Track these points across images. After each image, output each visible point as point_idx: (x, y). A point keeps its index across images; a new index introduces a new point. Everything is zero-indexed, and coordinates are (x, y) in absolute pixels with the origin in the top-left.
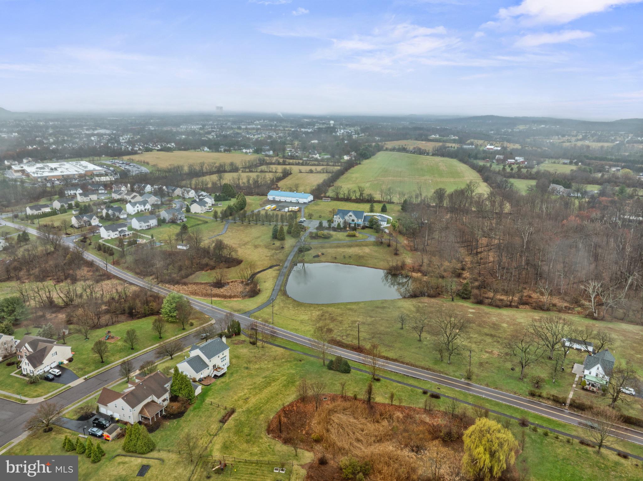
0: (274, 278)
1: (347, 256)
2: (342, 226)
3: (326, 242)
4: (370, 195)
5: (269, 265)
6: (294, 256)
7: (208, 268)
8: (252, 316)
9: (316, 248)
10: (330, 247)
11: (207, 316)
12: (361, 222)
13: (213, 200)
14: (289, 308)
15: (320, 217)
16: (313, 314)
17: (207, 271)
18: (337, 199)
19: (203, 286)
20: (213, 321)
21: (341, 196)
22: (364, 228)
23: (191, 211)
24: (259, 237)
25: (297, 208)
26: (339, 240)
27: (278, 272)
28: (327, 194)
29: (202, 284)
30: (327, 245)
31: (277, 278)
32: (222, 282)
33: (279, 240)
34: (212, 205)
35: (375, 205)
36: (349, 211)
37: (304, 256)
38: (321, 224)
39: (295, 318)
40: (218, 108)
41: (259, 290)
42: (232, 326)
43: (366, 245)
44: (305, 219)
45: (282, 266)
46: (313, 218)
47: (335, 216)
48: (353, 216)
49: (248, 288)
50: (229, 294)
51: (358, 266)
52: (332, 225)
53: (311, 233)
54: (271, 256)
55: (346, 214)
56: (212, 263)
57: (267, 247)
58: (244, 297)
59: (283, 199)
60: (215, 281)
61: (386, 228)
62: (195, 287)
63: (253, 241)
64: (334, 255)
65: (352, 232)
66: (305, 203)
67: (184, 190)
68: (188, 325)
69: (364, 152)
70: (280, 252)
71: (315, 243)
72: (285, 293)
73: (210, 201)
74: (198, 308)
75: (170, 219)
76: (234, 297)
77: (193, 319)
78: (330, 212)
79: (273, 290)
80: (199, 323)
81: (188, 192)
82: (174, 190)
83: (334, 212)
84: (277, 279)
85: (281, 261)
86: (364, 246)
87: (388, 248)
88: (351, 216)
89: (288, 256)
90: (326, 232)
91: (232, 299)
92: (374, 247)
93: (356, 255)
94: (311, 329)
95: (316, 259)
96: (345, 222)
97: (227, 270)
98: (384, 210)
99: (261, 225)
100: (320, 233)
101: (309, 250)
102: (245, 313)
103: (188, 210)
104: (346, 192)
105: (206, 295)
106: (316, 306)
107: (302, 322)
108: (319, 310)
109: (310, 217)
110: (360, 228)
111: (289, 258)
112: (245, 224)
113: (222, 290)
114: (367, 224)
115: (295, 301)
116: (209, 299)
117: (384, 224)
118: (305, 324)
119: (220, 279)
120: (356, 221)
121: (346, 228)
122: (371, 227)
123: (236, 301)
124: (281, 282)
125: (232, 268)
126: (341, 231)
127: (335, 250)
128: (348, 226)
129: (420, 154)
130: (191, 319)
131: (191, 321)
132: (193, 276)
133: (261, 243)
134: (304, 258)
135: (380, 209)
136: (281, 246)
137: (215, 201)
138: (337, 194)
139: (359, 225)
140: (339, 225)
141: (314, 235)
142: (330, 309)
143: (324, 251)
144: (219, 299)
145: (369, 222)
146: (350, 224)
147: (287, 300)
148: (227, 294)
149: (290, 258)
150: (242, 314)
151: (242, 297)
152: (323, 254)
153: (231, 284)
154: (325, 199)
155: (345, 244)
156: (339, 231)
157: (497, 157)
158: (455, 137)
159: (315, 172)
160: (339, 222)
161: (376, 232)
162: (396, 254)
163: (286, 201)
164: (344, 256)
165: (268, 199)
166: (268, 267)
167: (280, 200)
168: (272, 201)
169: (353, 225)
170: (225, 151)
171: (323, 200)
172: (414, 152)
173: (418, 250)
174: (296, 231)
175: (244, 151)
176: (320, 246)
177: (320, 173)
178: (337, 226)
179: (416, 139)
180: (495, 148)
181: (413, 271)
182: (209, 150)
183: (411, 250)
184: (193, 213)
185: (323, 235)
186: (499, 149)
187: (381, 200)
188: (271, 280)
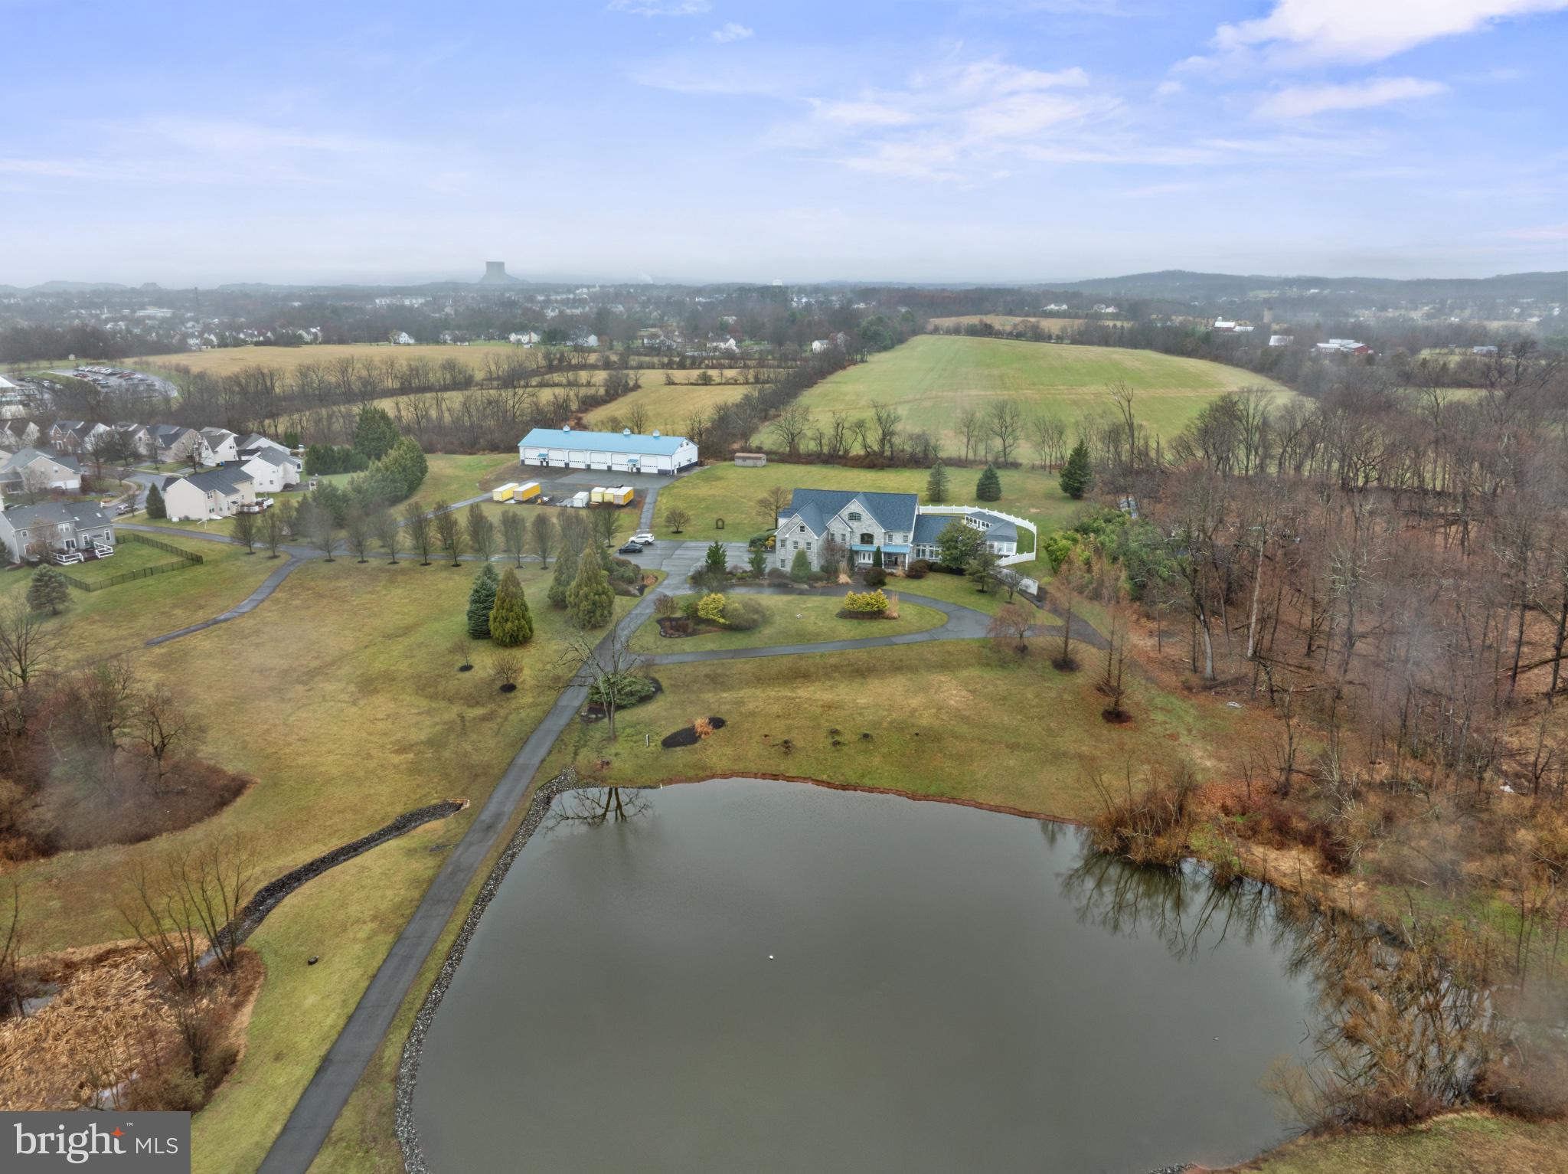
1: (847, 737)
2: (815, 565)
3: (734, 654)
4: (921, 439)
5: (399, 809)
6: (558, 744)
9: (683, 687)
10: (760, 680)
12: (902, 543)
15: (720, 525)
18: (792, 456)
21: (808, 446)
22: (917, 572)
23: (170, 512)
24: (405, 632)
25: (625, 490)
26: (802, 637)
28: (754, 441)
30: (739, 666)
31: (405, 917)
33: (500, 643)
35: (950, 473)
36: (847, 497)
37: (611, 739)
38: (716, 558)
40: (491, 265)
43: (946, 665)
44: (650, 537)
45: (476, 812)
46: (687, 529)
47: (782, 521)
48: (866, 515)
52: (771, 562)
53: (664, 603)
54: (430, 743)
55: (835, 510)
57: (426, 686)
59: (582, 460)
61: (1021, 569)
63: (366, 654)
64: (779, 731)
65: (867, 597)
66: (663, 474)
69: (873, 328)
70: (488, 719)
71: (680, 656)
78: (763, 503)
83: (779, 506)
84: (397, 938)
85: (475, 777)
86: (932, 668)
87: (1062, 682)
88: (854, 517)
89: (522, 741)
90: (737, 598)
92: (988, 674)
93: (900, 727)
95: (680, 756)
96: (830, 548)
98: (987, 493)
99: (446, 568)
100: (711, 601)
101: (642, 699)
103: (156, 510)
104: (829, 431)
109: (676, 525)
110: (899, 571)
111: (522, 761)
112: (374, 562)
114: (933, 552)
117: (1009, 555)
120: (879, 541)
121: (837, 573)
122: (953, 569)
126: (813, 591)
127: (786, 693)
128: (843, 565)
129: (1037, 340)
133: (403, 666)
134: (610, 752)
135: (973, 489)
136: (502, 680)
138: (793, 438)
139: (894, 559)
140: (801, 560)
141: (678, 614)
143: (722, 701)
145: (942, 542)
146: (853, 554)
149: (532, 756)
152: (717, 723)
153: (81, 980)
154: (744, 459)
155: (833, 661)
156: (802, 593)
157: (1273, 341)
158: (1110, 310)
159: (718, 380)
160: (802, 546)
161: (981, 591)
162: (1116, 716)
163: (588, 468)
164: (834, 732)
165: (523, 461)
166: (389, 822)
167: (567, 464)
168: (535, 467)
169: (867, 561)
170: (455, 340)
171: (738, 462)
172: (1019, 336)
173: (1224, 684)
174: (586, 596)
175: (513, 337)
176: (707, 676)
177: (736, 383)
178: (793, 568)
179: (1010, 313)
180: (1238, 329)
181: (1252, 833)
182: (412, 341)
183: (1189, 689)
184: (175, 519)
185: (723, 612)
186: (1250, 329)
187: (971, 456)
188: (358, 946)
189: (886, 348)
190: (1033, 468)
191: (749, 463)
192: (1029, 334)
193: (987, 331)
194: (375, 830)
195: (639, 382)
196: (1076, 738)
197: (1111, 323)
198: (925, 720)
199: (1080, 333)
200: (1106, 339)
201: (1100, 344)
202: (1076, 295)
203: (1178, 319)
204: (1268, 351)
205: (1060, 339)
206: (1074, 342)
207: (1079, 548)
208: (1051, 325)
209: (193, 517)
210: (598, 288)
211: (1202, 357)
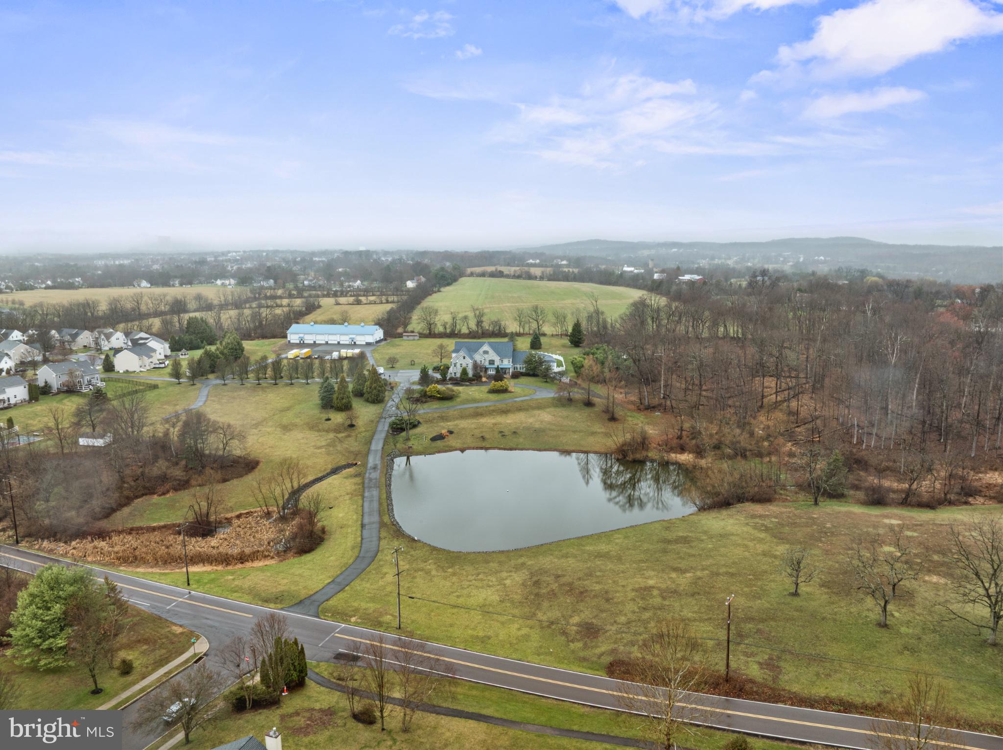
0: (352, 494)
1: (507, 433)
2: (470, 373)
3: (448, 408)
4: (497, 323)
5: (330, 467)
6: (386, 442)
7: (167, 486)
8: (325, 611)
9: (429, 421)
10: (462, 417)
11: (179, 630)
12: (507, 363)
13: (167, 346)
14: (428, 572)
15: (413, 363)
16: (508, 582)
17: (164, 494)
18: (432, 334)
19: (156, 536)
20: (202, 646)
21: (439, 329)
22: (516, 376)
23: (117, 368)
24: (288, 409)
25: (356, 352)
26: (474, 401)
27: (358, 480)
28: (411, 327)
29: (154, 529)
30: (451, 412)
31: (361, 492)
32: (212, 518)
33: (340, 409)
34: (166, 356)
35: (514, 339)
36: (481, 344)
37: (408, 439)
38: (424, 374)
39: (461, 601)
41: (323, 530)
42: (278, 659)
43: (540, 407)
44: (382, 369)
45: (365, 465)
46: (397, 365)
47: (453, 356)
48: (491, 351)
49: (290, 529)
50: (236, 551)
51: (540, 450)
52: (450, 374)
53: (408, 392)
54: (328, 445)
55: (477, 350)
56: (178, 473)
57: (312, 426)
58: (283, 554)
59: (321, 339)
60: (191, 517)
61: (561, 373)
62: (131, 541)
63: (276, 417)
64: (477, 433)
65: (497, 385)
66: (368, 344)
67: (100, 333)
68: (115, 673)
70: (349, 436)
71: (424, 411)
72: (398, 532)
73: (161, 348)
74: (143, 605)
75: (63, 385)
76: (254, 556)
77: (129, 646)
79: (363, 526)
80: (151, 659)
81: (108, 337)
82: (74, 337)
84: (363, 497)
85: (356, 454)
86: (534, 408)
87: (588, 410)
88: (486, 352)
89: (369, 443)
90: (440, 388)
91: (249, 564)
92: (558, 410)
93: (528, 429)
94: (525, 631)
95: (439, 443)
96: (476, 366)
97: (220, 487)
98: (536, 345)
99: (287, 385)
100: (430, 389)
101: (414, 426)
102: (300, 603)
103: (109, 367)
104: (448, 321)
105: (169, 560)
106: (503, 558)
107: (485, 610)
108: (518, 568)
109: (391, 365)
110: (508, 375)
111: (373, 447)
112: (249, 385)
113: (213, 542)
114: (522, 367)
115: (434, 549)
116: (180, 572)
117: (554, 369)
118: (503, 619)
119: (204, 510)
120: (497, 363)
121: (481, 377)
122: (531, 374)
123: (261, 569)
124: (375, 505)
125: (235, 482)
126: (471, 385)
127: (474, 421)
128: (483, 373)
129: (530, 279)
130: (122, 647)
131: (123, 654)
132: (126, 510)
133: (297, 420)
134: (410, 444)
135: (529, 344)
136: (349, 422)
137: (173, 349)
138: (430, 325)
139: (504, 370)
140: (464, 372)
141: (417, 395)
142: (546, 561)
143: (450, 425)
144: (208, 568)
145: (525, 362)
146: (486, 369)
147: (415, 549)
148: (230, 552)
149: (377, 446)
150: (290, 608)
151: (278, 554)
152: (451, 432)
153: (236, 522)
154: (408, 336)
155: (492, 408)
156: (467, 386)
157: (656, 276)
158: (564, 262)
159: (365, 302)
160: (464, 365)
161: (546, 382)
162: (613, 419)
163: (327, 343)
164: (501, 432)
165: (289, 341)
166: (329, 471)
167: (315, 342)
168: (297, 344)
169: (492, 373)
170: (181, 285)
171: (405, 338)
172: (519, 277)
173: (654, 407)
174: (375, 388)
175: (219, 282)
176: (438, 417)
177: (375, 303)
178: (461, 375)
179: (508, 265)
180: (636, 271)
181: (672, 450)
182: (149, 286)
183: (640, 409)
184: (121, 371)
185: (438, 392)
186: (643, 271)
187: (522, 331)
188: (347, 501)
189: (449, 284)
190: (552, 335)
191: (411, 338)
192: (524, 276)
193: (499, 275)
194: (325, 473)
195: (321, 304)
196: (598, 428)
197: (566, 270)
198: (537, 426)
199: (551, 275)
200: (566, 278)
201: (563, 281)
202: (542, 254)
203: (603, 267)
204: (654, 281)
205: (542, 278)
206: (549, 280)
207: (586, 361)
208: (536, 271)
209: (131, 370)
210: (242, 253)
211: (620, 285)
